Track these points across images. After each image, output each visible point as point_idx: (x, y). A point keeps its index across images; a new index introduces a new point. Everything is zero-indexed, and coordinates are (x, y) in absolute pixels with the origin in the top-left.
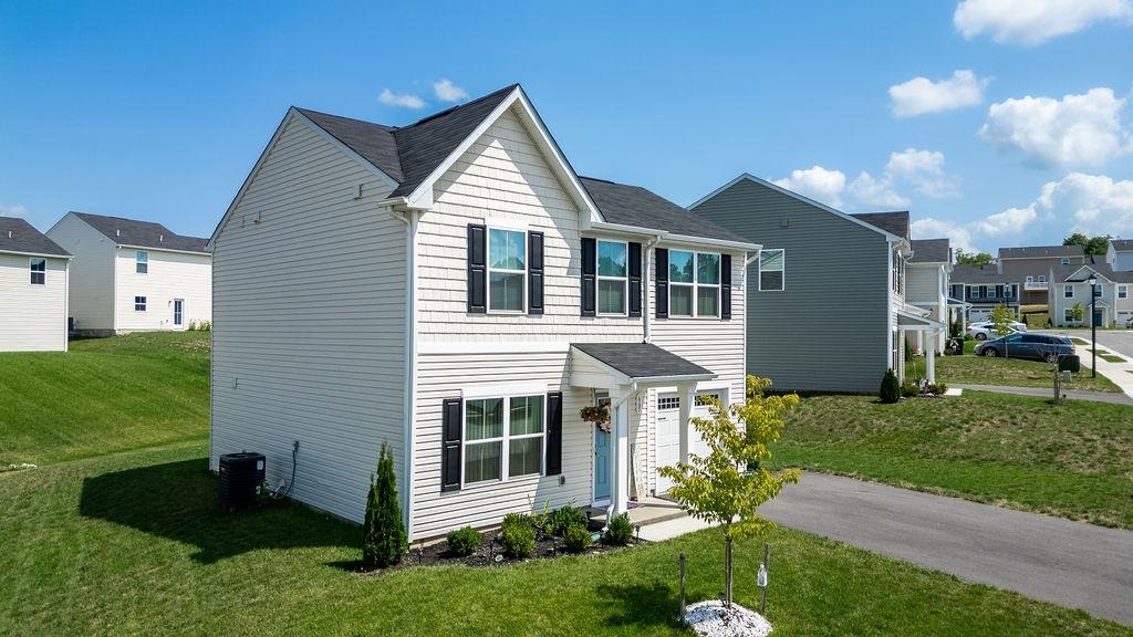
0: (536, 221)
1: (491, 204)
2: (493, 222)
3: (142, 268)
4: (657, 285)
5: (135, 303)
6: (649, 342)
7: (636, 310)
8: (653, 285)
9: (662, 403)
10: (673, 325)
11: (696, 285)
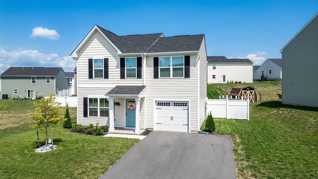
0: (106, 56)
1: (94, 54)
3: (214, 68)
4: (154, 68)
5: (212, 77)
6: (145, 85)
7: (139, 76)
8: (152, 69)
9: (160, 104)
10: (161, 81)
11: (171, 68)
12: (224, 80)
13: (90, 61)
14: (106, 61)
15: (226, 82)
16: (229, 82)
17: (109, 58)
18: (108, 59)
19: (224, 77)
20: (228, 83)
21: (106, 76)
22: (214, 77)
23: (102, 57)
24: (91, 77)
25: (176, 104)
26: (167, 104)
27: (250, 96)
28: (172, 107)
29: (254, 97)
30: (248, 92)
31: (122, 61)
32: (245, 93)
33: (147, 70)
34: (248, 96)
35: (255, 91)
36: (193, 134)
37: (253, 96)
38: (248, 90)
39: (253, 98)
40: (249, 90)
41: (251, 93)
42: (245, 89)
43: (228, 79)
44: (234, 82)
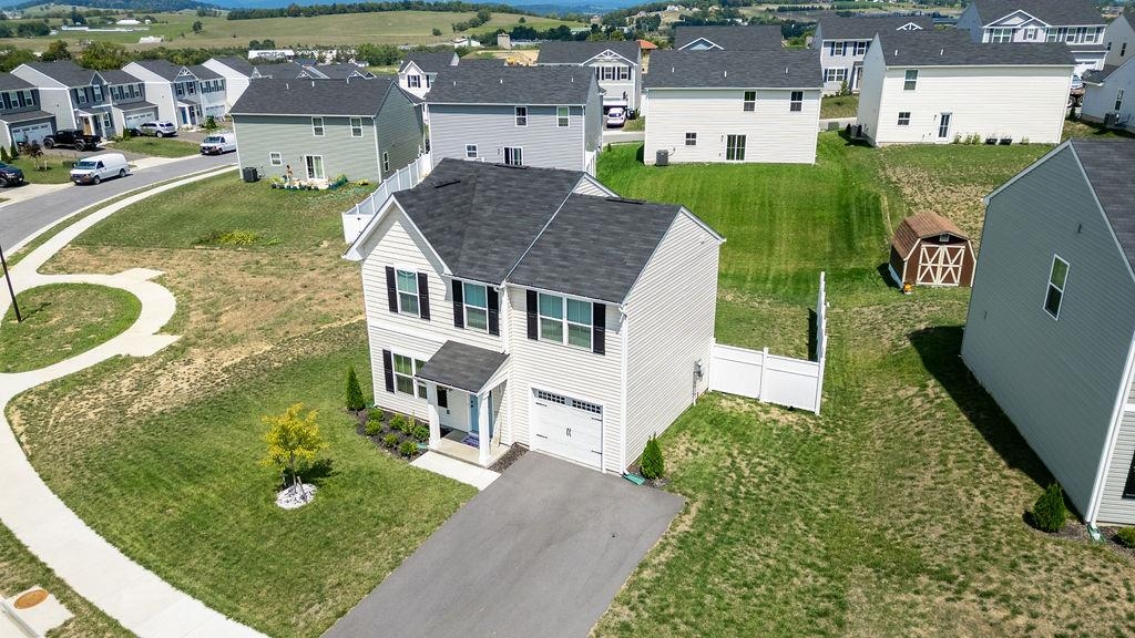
0: (421, 266)
1: (397, 256)
2: (397, 266)
3: (910, 86)
4: (528, 315)
5: (898, 119)
6: (506, 353)
7: (494, 330)
8: (524, 315)
9: (542, 394)
10: (543, 346)
11: (565, 322)
12: (943, 132)
13: (390, 272)
14: (423, 279)
15: (949, 139)
16: (962, 140)
17: (429, 274)
18: (426, 275)
19: (945, 119)
20: (956, 142)
21: (426, 314)
22: (904, 118)
23: (414, 269)
24: (393, 308)
25: (577, 404)
26: (560, 400)
27: (946, 262)
28: (568, 409)
29: (960, 266)
30: (943, 250)
31: (457, 286)
32: (931, 252)
33: (512, 316)
34: (941, 264)
35: (967, 247)
36: (609, 477)
37: (957, 262)
38: (941, 243)
39: (956, 270)
40: (947, 243)
41: (953, 252)
42: (935, 240)
43: (960, 129)
44: (983, 140)
